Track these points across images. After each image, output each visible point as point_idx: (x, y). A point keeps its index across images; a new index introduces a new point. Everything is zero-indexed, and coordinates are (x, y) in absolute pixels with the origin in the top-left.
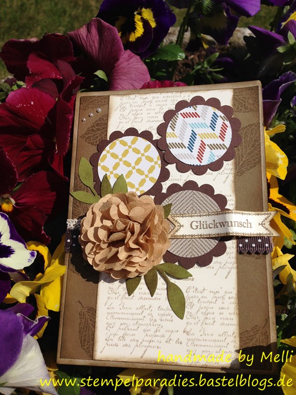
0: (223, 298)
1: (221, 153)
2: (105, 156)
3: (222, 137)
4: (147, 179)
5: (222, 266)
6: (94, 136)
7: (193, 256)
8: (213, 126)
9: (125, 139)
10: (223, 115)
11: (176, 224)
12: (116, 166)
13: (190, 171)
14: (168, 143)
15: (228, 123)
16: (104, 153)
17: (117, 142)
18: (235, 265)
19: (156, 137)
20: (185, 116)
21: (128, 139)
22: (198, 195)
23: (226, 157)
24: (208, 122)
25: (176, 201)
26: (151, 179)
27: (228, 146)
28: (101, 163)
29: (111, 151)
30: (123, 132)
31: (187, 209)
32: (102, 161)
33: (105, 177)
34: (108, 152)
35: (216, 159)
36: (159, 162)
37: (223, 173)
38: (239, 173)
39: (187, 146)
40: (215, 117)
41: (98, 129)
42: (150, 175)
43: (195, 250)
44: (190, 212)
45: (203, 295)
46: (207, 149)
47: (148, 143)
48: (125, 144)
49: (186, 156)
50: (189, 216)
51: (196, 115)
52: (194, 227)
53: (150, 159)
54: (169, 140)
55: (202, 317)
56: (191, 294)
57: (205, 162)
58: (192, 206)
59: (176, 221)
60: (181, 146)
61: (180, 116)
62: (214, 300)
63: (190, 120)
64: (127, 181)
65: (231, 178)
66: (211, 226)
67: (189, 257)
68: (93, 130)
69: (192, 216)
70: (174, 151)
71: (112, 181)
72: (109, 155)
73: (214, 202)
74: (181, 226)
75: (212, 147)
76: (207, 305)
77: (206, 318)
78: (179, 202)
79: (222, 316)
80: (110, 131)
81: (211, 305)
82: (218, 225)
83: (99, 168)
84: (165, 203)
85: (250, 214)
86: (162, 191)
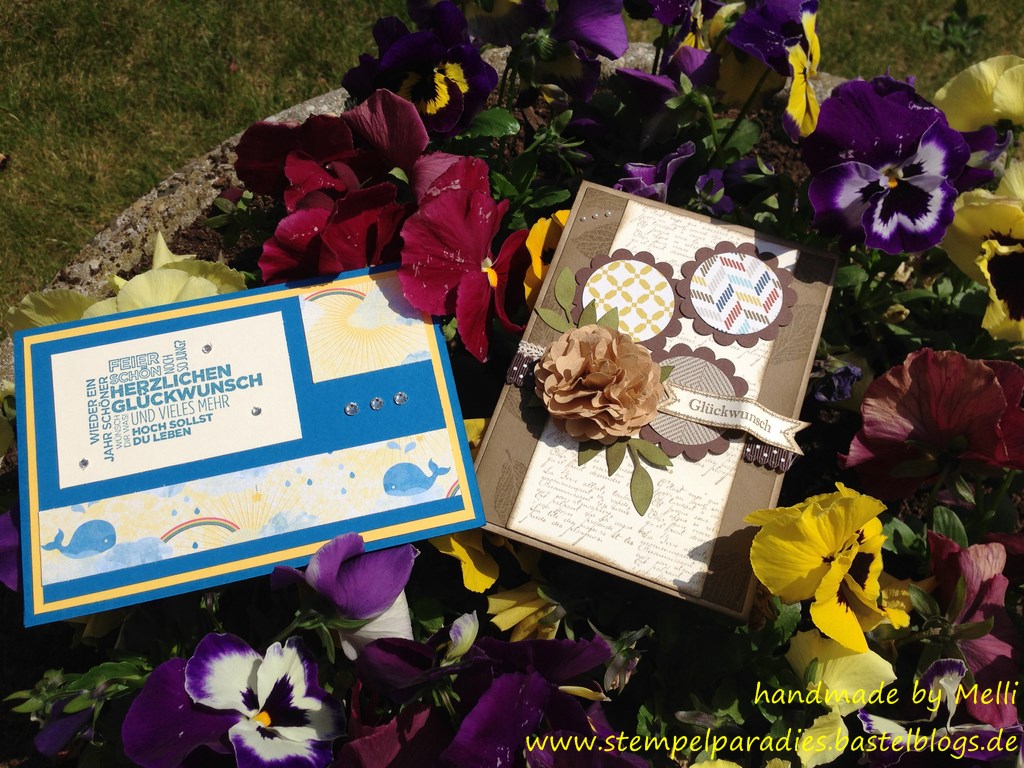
0: (704, 506)
1: (761, 326)
2: (599, 277)
3: (767, 306)
4: (649, 326)
5: (715, 468)
6: (591, 244)
7: (681, 443)
8: (759, 289)
9: (633, 263)
10: (776, 279)
11: (671, 395)
12: (610, 295)
13: (711, 336)
14: (691, 288)
15: (780, 292)
16: (599, 271)
17: (622, 264)
18: (733, 472)
19: (677, 275)
20: (725, 262)
21: (639, 265)
22: (712, 370)
23: (764, 334)
24: (755, 281)
25: (679, 366)
26: (654, 328)
27: (771, 321)
28: (591, 284)
29: (610, 273)
30: (634, 254)
32: (594, 281)
33: (593, 304)
34: (605, 272)
35: (751, 331)
36: (672, 310)
37: (754, 354)
38: (773, 360)
39: (716, 301)
40: (765, 278)
41: (600, 239)
42: (654, 322)
43: (687, 435)
44: (694, 387)
45: (679, 495)
46: (742, 315)
47: (664, 280)
48: (631, 269)
49: (710, 314)
50: (691, 391)
51: (741, 267)
52: (694, 407)
53: (660, 301)
54: (694, 286)
55: (669, 521)
56: (663, 489)
57: (734, 330)
58: (699, 379)
59: (672, 392)
60: (709, 299)
61: (718, 259)
62: (691, 506)
63: (730, 270)
64: (621, 318)
65: (762, 362)
66: (717, 412)
67: (675, 441)
68: (592, 236)
69: (695, 393)
70: (696, 303)
71: (600, 313)
72: (605, 277)
73: (731, 385)
74: (676, 400)
75: (750, 315)
76: (680, 509)
77: (674, 524)
78: (683, 369)
79: (695, 527)
80: (617, 245)
81: (686, 511)
82: (728, 413)
83: (586, 289)
84: (664, 363)
85: (772, 415)
86: (663, 348)
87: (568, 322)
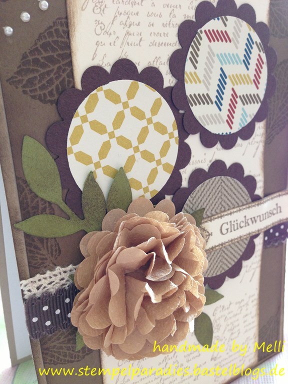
2: (79, 130)
4: (160, 168)
7: (223, 271)
10: (259, 41)
11: (204, 234)
13: (218, 144)
15: (264, 56)
18: (260, 263)
21: (120, 86)
22: (228, 183)
24: (241, 53)
25: (201, 198)
26: (166, 167)
27: (262, 97)
28: (74, 148)
29: (91, 117)
31: (215, 208)
32: (76, 141)
33: (91, 179)
34: (84, 119)
35: (249, 120)
36: (176, 133)
37: (253, 142)
39: (214, 99)
40: (250, 41)
41: (51, 60)
43: (226, 262)
44: (218, 211)
46: (239, 104)
47: (157, 95)
50: (219, 217)
52: (224, 231)
55: (228, 335)
56: (218, 315)
57: (236, 128)
58: (220, 200)
61: (203, 35)
62: (239, 311)
63: (219, 47)
66: (242, 225)
69: (221, 217)
71: (104, 182)
72: (86, 127)
73: (244, 189)
74: (209, 235)
75: (245, 100)
79: (245, 324)
81: (237, 318)
83: (71, 158)
84: (188, 205)
86: (181, 185)
87: (69, 218)
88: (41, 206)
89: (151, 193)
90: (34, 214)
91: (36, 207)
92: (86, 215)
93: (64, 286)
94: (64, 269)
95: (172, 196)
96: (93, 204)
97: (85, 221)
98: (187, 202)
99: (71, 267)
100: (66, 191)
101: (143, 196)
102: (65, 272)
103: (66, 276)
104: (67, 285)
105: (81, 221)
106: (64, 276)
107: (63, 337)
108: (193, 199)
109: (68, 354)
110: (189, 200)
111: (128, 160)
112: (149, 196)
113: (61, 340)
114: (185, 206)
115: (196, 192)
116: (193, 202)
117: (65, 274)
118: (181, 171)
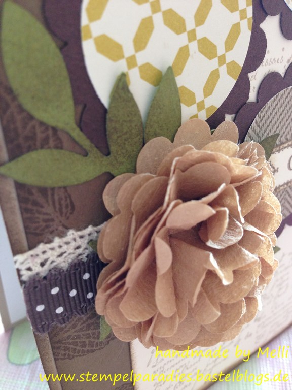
7: (283, 218)
12: (144, 34)
25: (271, 118)
28: (92, 27)
31: (286, 133)
36: (250, 11)
43: (288, 206)
44: (289, 137)
50: (289, 146)
86: (248, 98)
87: (86, 154)
88: (40, 136)
89: (208, 110)
90: (30, 149)
91: (32, 138)
92: (113, 148)
93: (80, 257)
94: (80, 233)
95: (233, 116)
96: (125, 131)
97: (111, 157)
98: (254, 124)
99: (90, 229)
100: (80, 108)
101: (196, 116)
102: (81, 237)
103: (83, 243)
104: (84, 256)
105: (105, 158)
106: (80, 243)
107: (80, 323)
108: (261, 121)
109: (87, 343)
110: (256, 122)
111: (179, 53)
112: (204, 116)
113: (78, 328)
114: (250, 131)
115: (266, 109)
116: (261, 125)
117: (82, 240)
118: (250, 75)
